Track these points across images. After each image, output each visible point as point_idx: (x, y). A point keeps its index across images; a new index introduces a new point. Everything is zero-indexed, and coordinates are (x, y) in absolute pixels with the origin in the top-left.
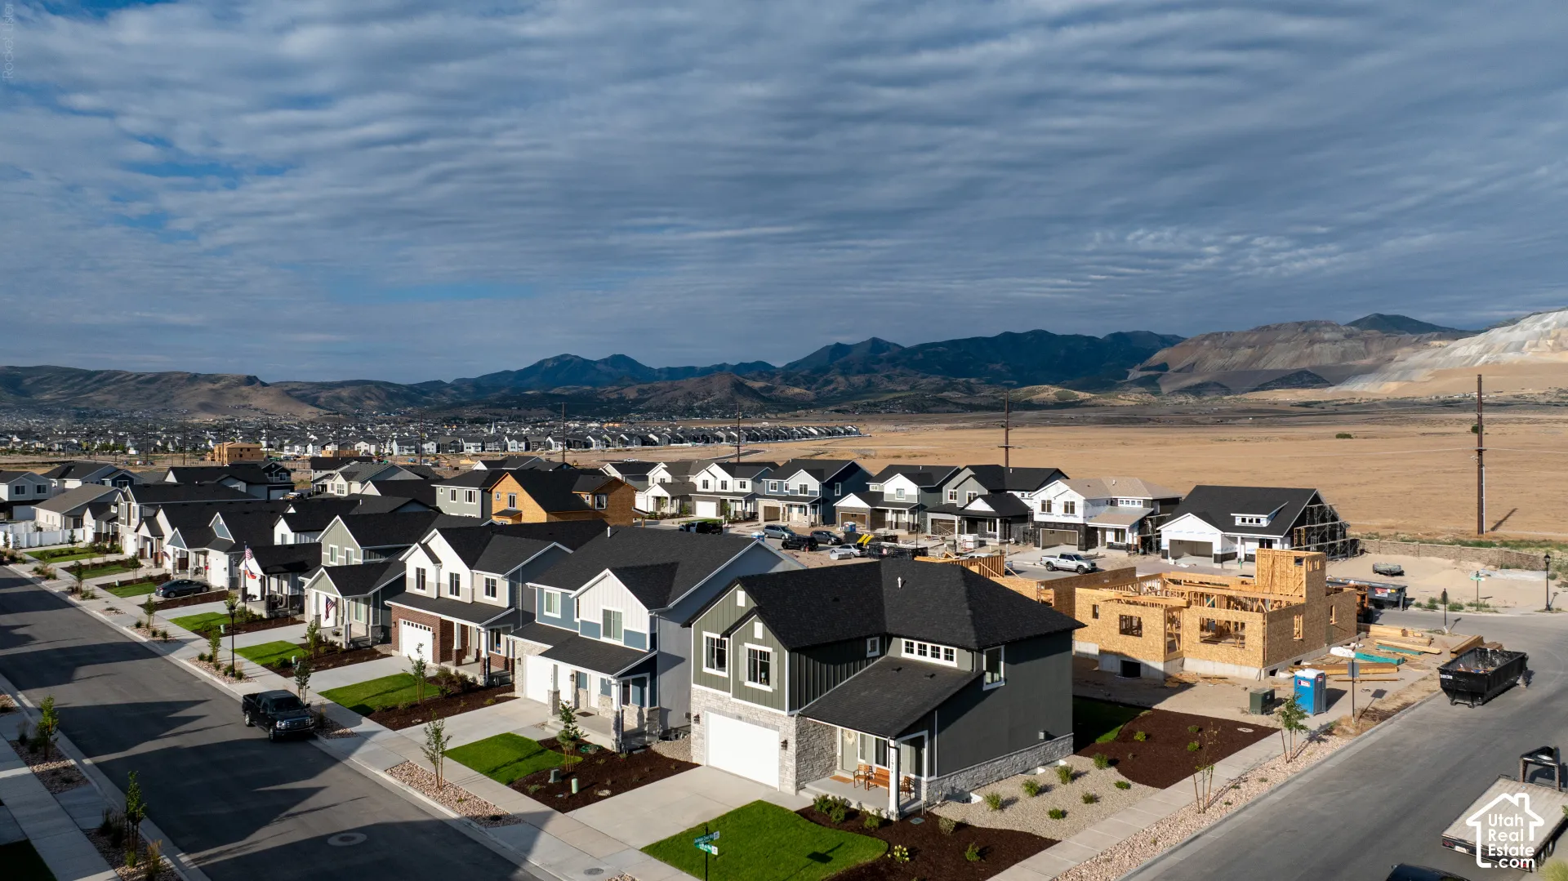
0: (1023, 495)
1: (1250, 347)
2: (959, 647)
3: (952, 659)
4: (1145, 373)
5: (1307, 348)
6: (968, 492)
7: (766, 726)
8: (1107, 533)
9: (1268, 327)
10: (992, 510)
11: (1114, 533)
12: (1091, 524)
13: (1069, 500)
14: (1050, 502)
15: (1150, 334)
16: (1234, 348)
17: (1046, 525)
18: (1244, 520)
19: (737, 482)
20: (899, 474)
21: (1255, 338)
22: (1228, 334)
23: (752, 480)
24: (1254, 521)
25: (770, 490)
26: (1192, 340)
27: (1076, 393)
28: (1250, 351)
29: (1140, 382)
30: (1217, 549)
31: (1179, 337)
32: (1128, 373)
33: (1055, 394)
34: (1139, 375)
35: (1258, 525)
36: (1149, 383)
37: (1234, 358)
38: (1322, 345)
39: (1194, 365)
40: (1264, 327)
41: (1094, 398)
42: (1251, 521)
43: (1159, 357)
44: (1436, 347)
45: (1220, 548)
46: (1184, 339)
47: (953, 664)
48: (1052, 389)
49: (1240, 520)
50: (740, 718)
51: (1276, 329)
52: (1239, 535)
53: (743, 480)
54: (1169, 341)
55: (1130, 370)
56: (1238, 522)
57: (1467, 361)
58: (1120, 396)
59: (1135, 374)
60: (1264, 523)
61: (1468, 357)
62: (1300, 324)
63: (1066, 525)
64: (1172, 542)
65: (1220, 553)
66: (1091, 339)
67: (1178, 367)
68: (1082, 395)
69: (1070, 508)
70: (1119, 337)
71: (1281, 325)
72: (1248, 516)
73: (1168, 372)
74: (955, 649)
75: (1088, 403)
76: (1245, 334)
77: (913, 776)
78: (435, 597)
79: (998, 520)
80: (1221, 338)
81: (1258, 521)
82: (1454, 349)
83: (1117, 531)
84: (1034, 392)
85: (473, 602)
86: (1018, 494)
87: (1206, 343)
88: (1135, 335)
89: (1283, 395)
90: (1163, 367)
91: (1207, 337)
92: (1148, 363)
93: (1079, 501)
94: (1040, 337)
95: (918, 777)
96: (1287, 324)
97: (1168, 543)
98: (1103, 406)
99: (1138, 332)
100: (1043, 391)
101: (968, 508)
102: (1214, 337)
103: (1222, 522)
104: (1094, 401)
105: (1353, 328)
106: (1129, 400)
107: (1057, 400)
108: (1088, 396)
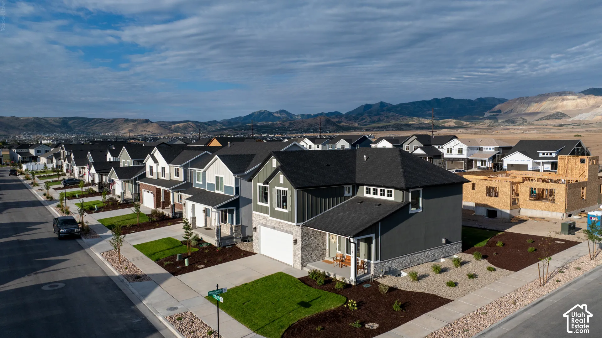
0: (439, 147)
2: (396, 189)
3: (391, 196)
4: (492, 114)
5: (560, 103)
6: (414, 146)
7: (286, 232)
8: (478, 162)
9: (544, 94)
10: (425, 153)
11: (481, 162)
12: (470, 158)
13: (460, 147)
14: (451, 149)
15: (494, 98)
16: (529, 103)
17: (449, 159)
18: (544, 154)
20: (384, 140)
21: (538, 99)
22: (527, 98)
23: (322, 144)
24: (549, 154)
25: (329, 149)
26: (511, 100)
27: (463, 122)
28: (536, 104)
29: (489, 118)
30: (530, 167)
31: (506, 99)
32: (484, 114)
33: (454, 123)
34: (489, 114)
35: (551, 156)
36: (493, 118)
37: (529, 107)
38: (567, 101)
39: (512, 110)
40: (542, 95)
41: (470, 124)
42: (547, 154)
43: (498, 107)
45: (532, 167)
46: (508, 100)
47: (392, 199)
48: (453, 120)
49: (542, 154)
50: (274, 228)
51: (547, 95)
52: (541, 161)
53: (318, 145)
54: (501, 101)
55: (486, 113)
56: (541, 155)
58: (481, 123)
59: (487, 114)
60: (554, 155)
62: (557, 93)
63: (459, 159)
64: (508, 165)
65: (532, 169)
66: (470, 101)
67: (506, 111)
68: (465, 123)
69: (460, 151)
70: (481, 100)
71: (549, 93)
72: (546, 152)
73: (502, 113)
74: (393, 190)
75: (468, 126)
76: (535, 97)
77: (366, 260)
78: (156, 179)
79: (427, 157)
80: (524, 99)
81: (551, 154)
83: (482, 161)
84: (445, 122)
85: (170, 180)
86: (437, 147)
87: (518, 101)
89: (549, 122)
90: (499, 111)
91: (518, 99)
92: (492, 110)
93: (465, 147)
94: (448, 100)
95: (369, 261)
96: (552, 93)
97: (506, 165)
98: (474, 127)
99: (488, 98)
100: (449, 122)
101: (414, 153)
102: (521, 99)
103: (533, 155)
104: (470, 125)
106: (485, 125)
107: (455, 125)
108: (468, 123)
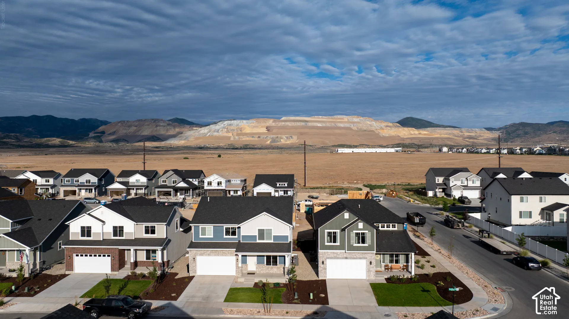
0: (193, 180)
1: (135, 126)
2: (398, 223)
3: (395, 227)
4: (96, 135)
5: (155, 128)
6: (172, 180)
7: (360, 258)
8: (231, 192)
9: (142, 120)
10: (188, 186)
11: (233, 192)
12: (227, 189)
13: (219, 181)
14: (211, 182)
15: (97, 120)
16: (130, 126)
17: (209, 190)
18: (280, 185)
19: (44, 180)
20: (138, 174)
21: (137, 123)
22: (127, 121)
23: (54, 179)
26: (113, 123)
27: (68, 141)
28: (135, 128)
29: (94, 138)
31: (107, 122)
32: (89, 134)
33: (59, 141)
34: (93, 135)
36: (98, 138)
37: (129, 130)
38: (160, 127)
39: (115, 132)
40: (140, 120)
41: (76, 143)
42: (282, 185)
43: (101, 128)
44: (195, 130)
46: (110, 123)
48: (58, 139)
50: (346, 258)
51: (144, 121)
52: (279, 189)
54: (105, 123)
55: (90, 133)
56: (278, 185)
57: (204, 135)
58: (87, 143)
59: (92, 135)
60: (286, 185)
61: (205, 133)
62: (153, 119)
63: (218, 190)
65: (274, 195)
66: (73, 120)
67: (109, 133)
68: (71, 142)
69: (219, 183)
70: (84, 120)
71: (146, 120)
72: (281, 183)
73: (105, 134)
75: (74, 145)
76: (134, 122)
77: (405, 264)
78: (102, 240)
79: (191, 190)
80: (125, 123)
81: (284, 185)
82: (200, 131)
83: (234, 191)
84: (49, 141)
85: (135, 238)
86: (191, 180)
87: (119, 124)
88: (91, 120)
89: (148, 144)
90: (103, 133)
91: (119, 122)
92: (96, 131)
93: (223, 181)
94: (50, 118)
95: (407, 264)
96: (148, 119)
97: (256, 193)
98: (80, 147)
99: (92, 118)
100: (54, 140)
101: (176, 186)
102: (122, 122)
103: (274, 185)
104: (76, 145)
105: (170, 122)
106: (90, 145)
107: (60, 144)
108: (73, 142)
